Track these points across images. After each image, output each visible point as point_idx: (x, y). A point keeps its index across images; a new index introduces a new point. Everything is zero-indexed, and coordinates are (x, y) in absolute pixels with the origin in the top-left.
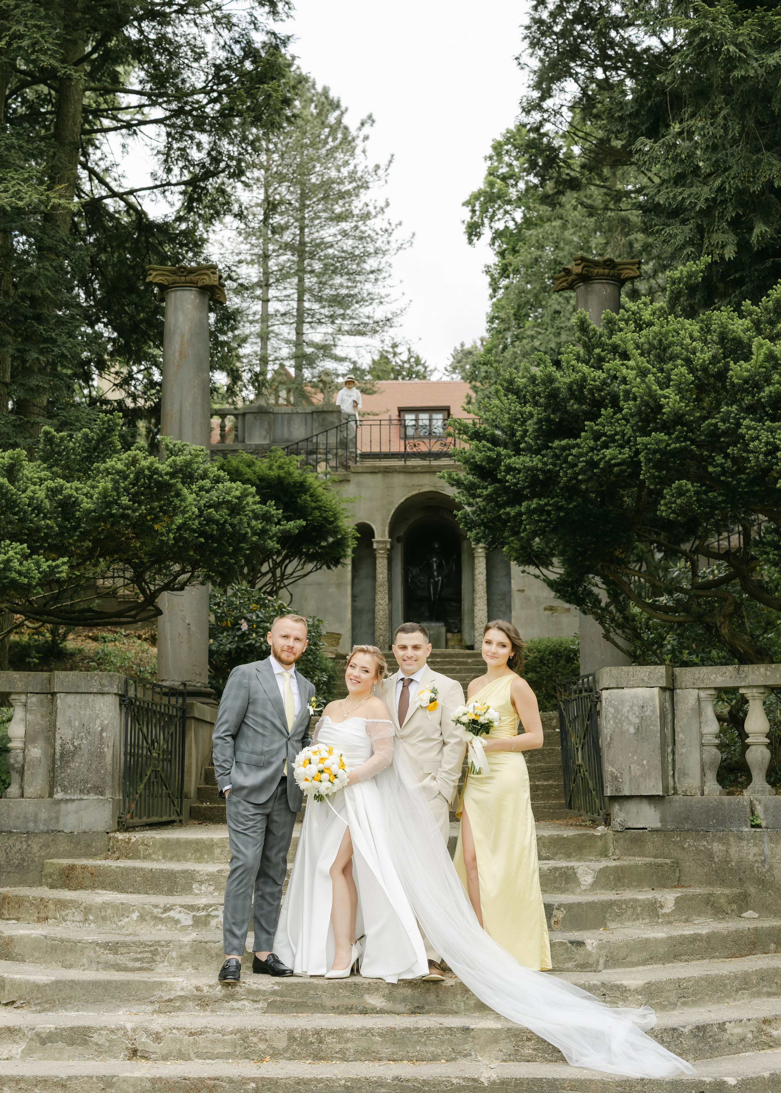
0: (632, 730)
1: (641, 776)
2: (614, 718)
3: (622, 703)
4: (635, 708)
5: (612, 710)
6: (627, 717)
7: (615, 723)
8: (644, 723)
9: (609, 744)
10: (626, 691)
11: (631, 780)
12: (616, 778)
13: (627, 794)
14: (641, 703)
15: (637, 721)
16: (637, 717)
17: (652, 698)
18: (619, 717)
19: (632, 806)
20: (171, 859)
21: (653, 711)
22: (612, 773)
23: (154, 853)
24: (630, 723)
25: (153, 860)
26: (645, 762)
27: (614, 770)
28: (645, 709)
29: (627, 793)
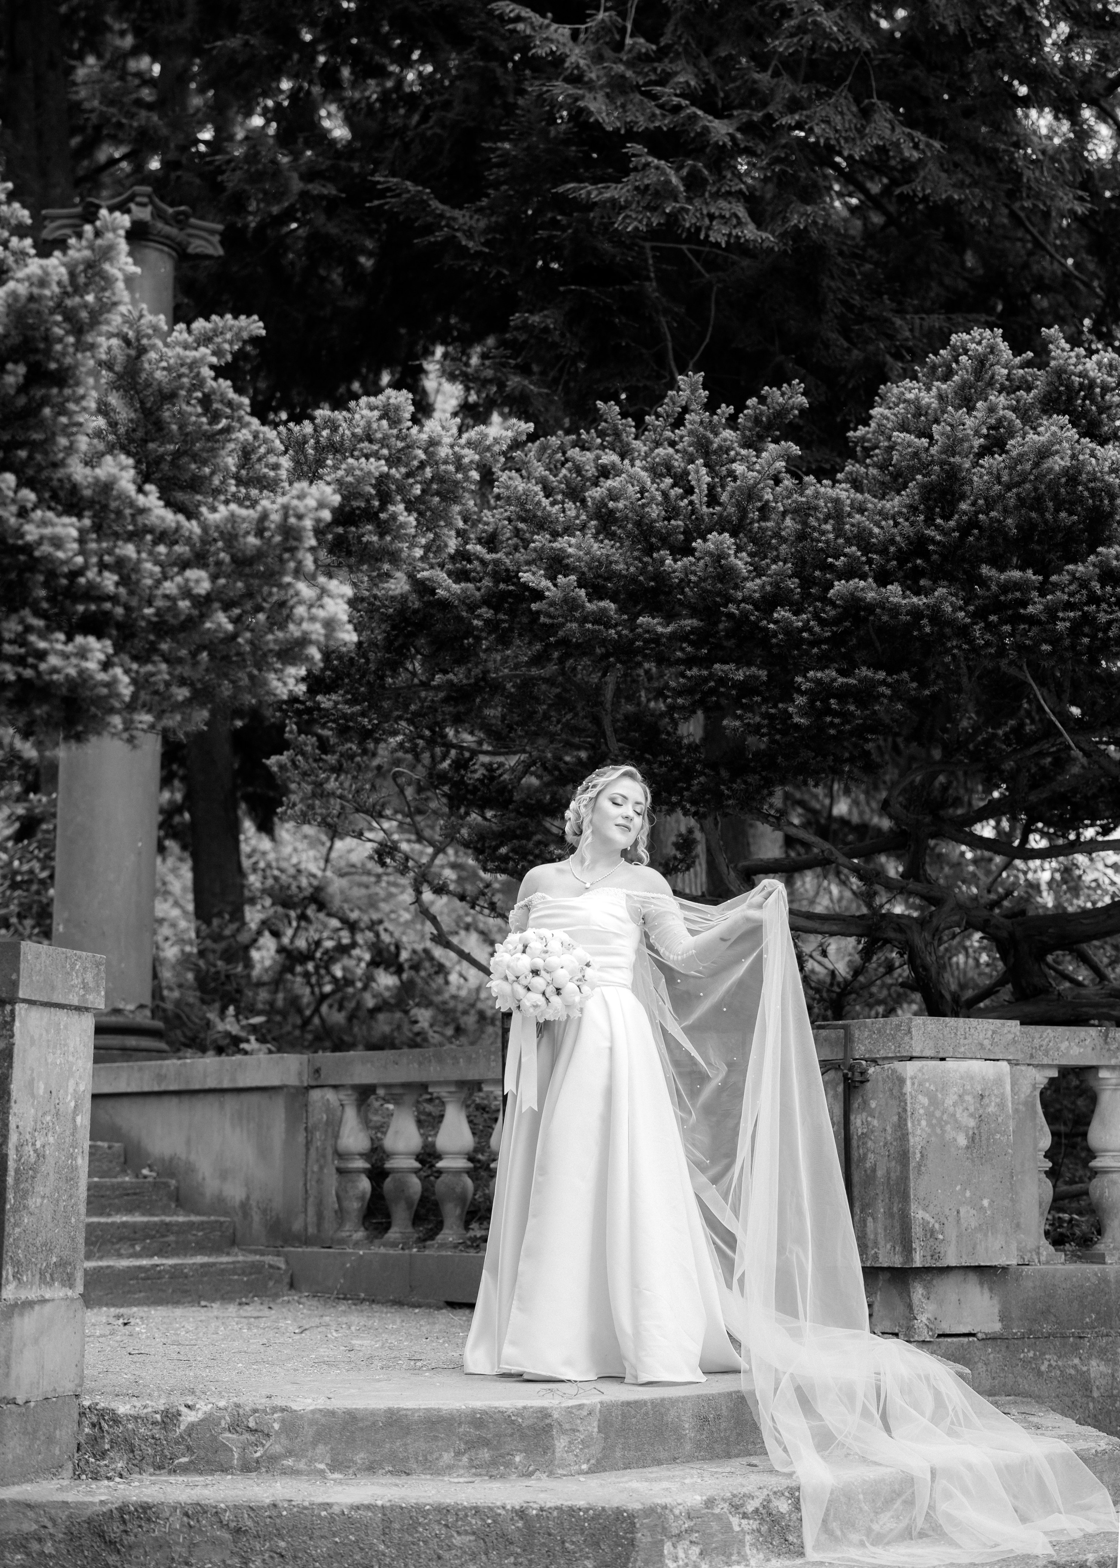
0: (962, 1141)
1: (979, 1228)
2: (930, 1115)
3: (944, 1087)
4: (968, 1098)
5: (925, 1101)
6: (953, 1115)
7: (930, 1125)
8: (985, 1128)
9: (920, 1165)
10: (950, 1064)
11: (959, 1236)
12: (931, 1233)
13: (953, 1263)
14: (979, 1089)
15: (972, 1123)
16: (971, 1115)
17: (999, 1081)
18: (938, 1114)
19: (948, 1287)
20: (371, 1469)
21: (1001, 1106)
22: (925, 1223)
23: (290, 1453)
24: (959, 1127)
25: (294, 1472)
26: (986, 1203)
27: (927, 1217)
28: (986, 1101)
29: (951, 1260)
